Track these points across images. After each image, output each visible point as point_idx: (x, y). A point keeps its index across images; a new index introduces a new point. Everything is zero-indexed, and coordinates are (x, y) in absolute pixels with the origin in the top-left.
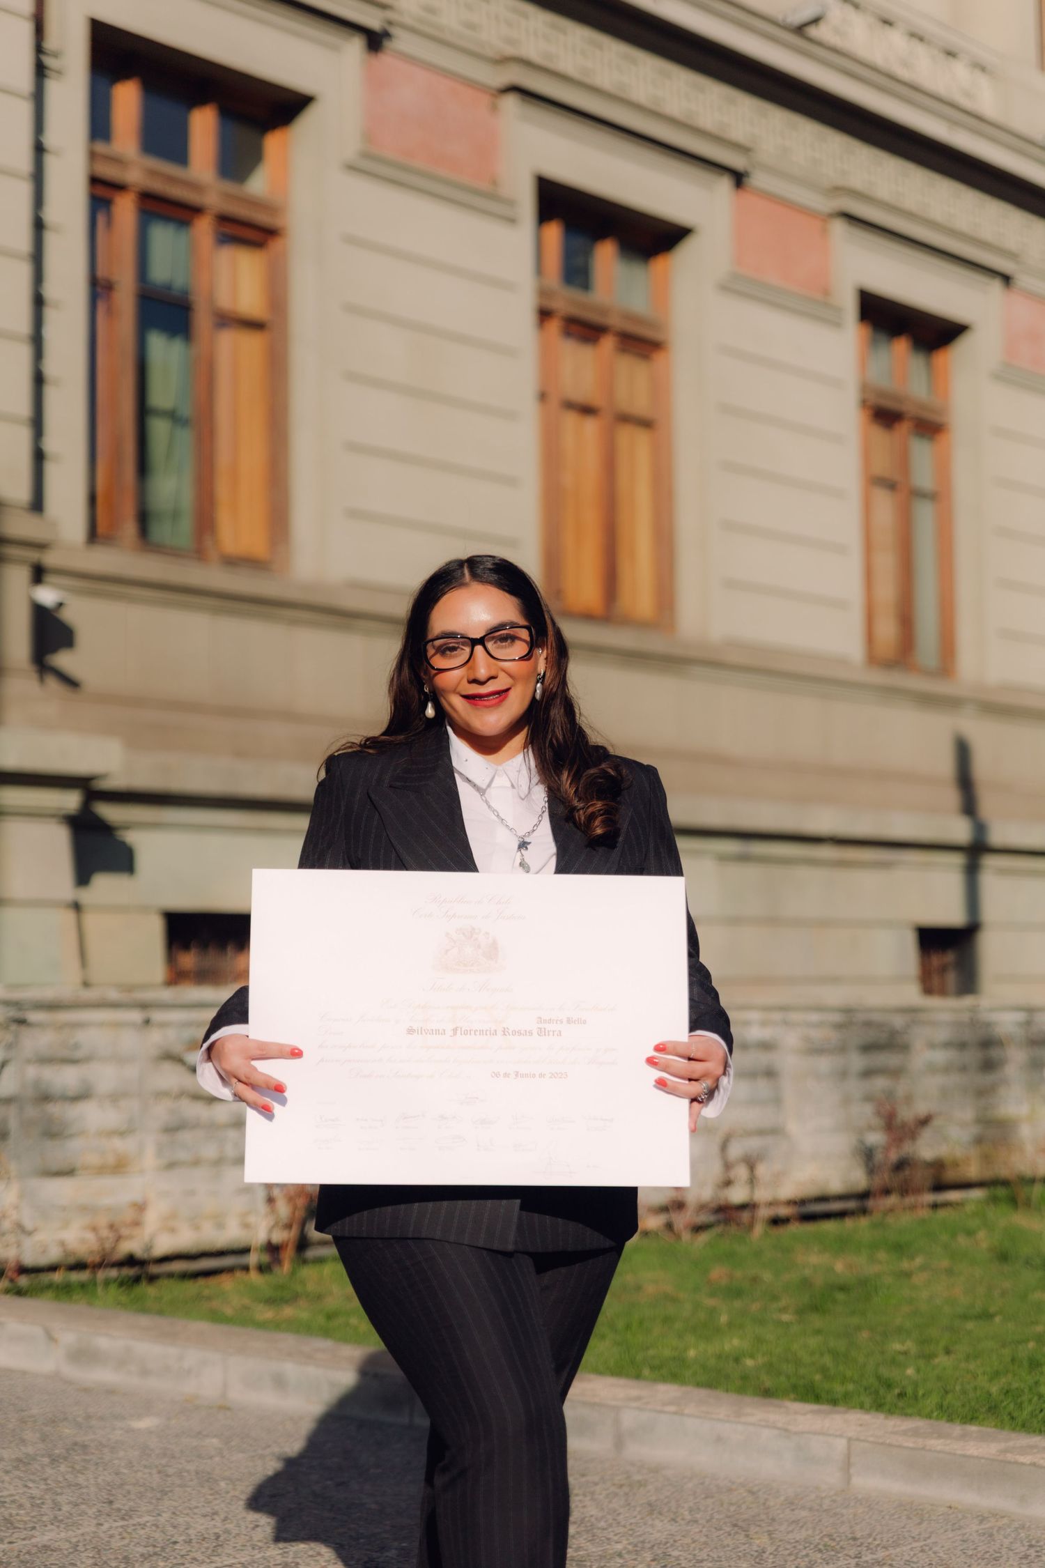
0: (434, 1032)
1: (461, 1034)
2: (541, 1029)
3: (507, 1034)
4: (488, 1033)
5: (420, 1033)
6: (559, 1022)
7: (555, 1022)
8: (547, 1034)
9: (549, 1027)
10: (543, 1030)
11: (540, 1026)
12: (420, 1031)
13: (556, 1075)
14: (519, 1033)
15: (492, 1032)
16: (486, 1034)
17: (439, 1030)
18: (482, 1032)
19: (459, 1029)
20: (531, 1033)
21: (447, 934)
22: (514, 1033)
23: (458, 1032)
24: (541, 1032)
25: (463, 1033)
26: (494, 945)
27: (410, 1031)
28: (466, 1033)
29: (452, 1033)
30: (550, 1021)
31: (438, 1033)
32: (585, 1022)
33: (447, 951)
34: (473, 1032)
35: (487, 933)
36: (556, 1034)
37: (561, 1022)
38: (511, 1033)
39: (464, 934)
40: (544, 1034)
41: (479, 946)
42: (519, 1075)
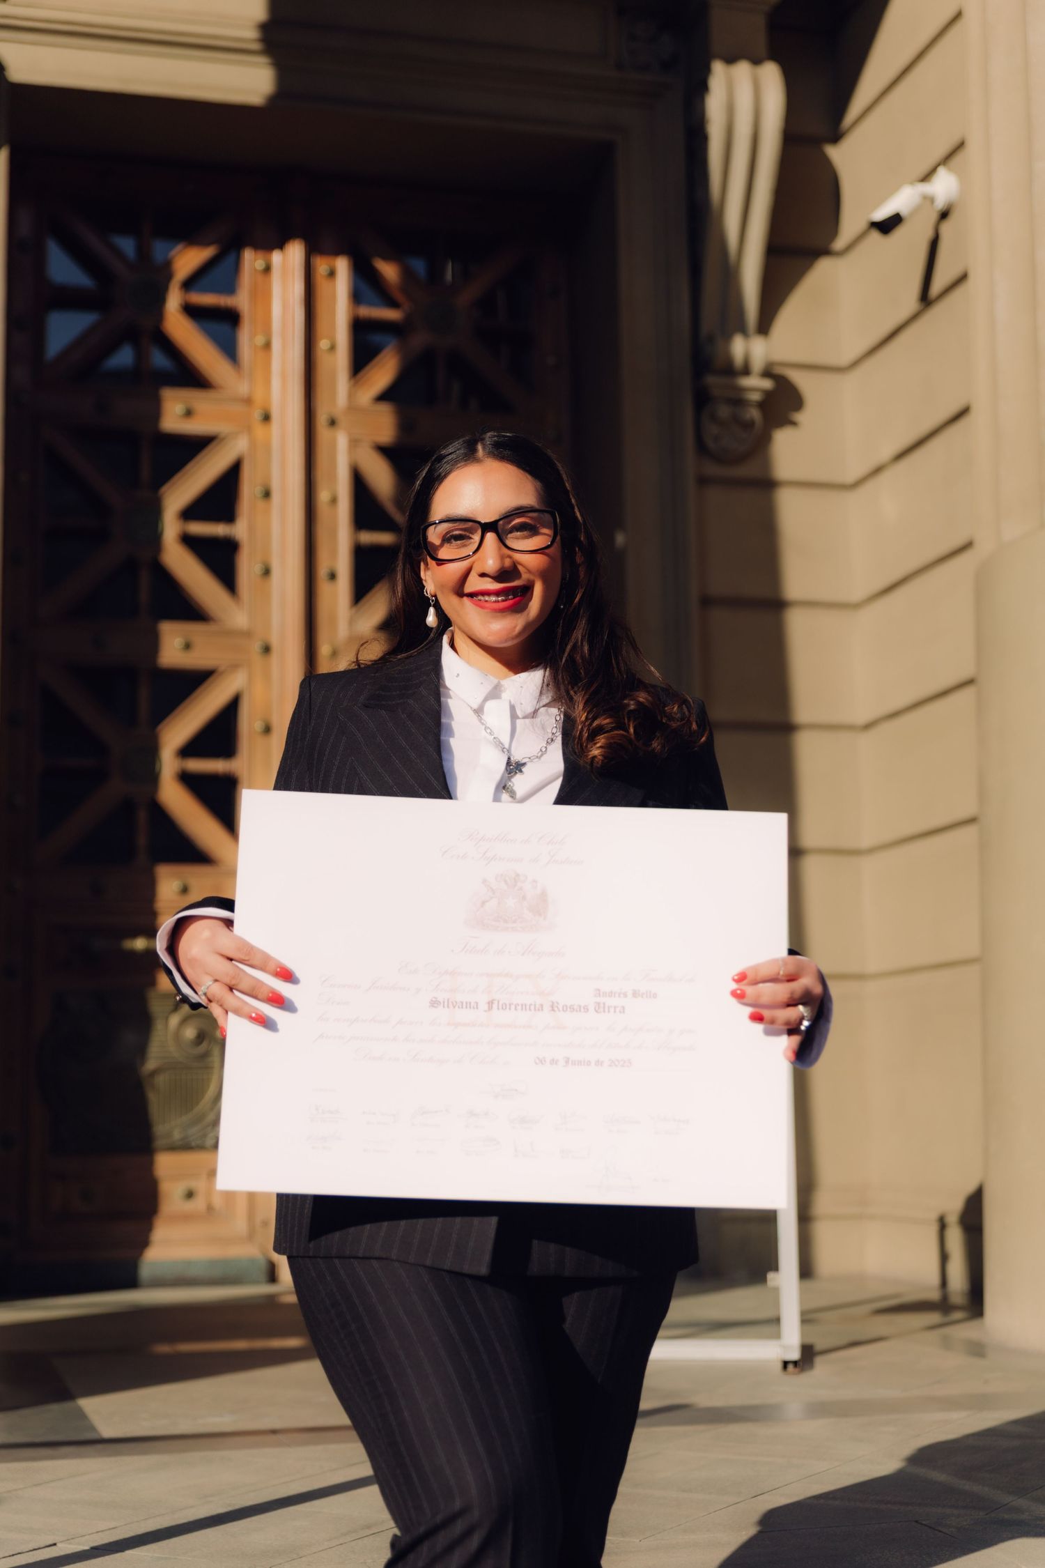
0: (464, 1006)
1: (498, 1009)
2: (599, 1004)
3: (555, 1008)
4: (532, 1007)
5: (446, 1005)
6: (622, 995)
7: (617, 995)
8: (606, 1010)
9: (610, 1002)
10: (602, 1005)
11: (598, 999)
12: (446, 1003)
13: (617, 1063)
14: (572, 1009)
15: (537, 1006)
16: (530, 1010)
17: (470, 1003)
18: (524, 1007)
19: (496, 1002)
20: (586, 1009)
21: (484, 881)
22: (565, 1008)
23: (495, 1006)
24: (599, 1008)
25: (500, 1007)
26: (543, 897)
27: (434, 1003)
28: (504, 1007)
29: (486, 1007)
30: (611, 994)
31: (468, 1006)
32: (655, 996)
33: (483, 903)
34: (513, 1007)
35: (535, 881)
36: (618, 1010)
37: (625, 995)
38: (561, 1009)
39: (505, 881)
40: (602, 1010)
41: (524, 898)
42: (570, 1062)
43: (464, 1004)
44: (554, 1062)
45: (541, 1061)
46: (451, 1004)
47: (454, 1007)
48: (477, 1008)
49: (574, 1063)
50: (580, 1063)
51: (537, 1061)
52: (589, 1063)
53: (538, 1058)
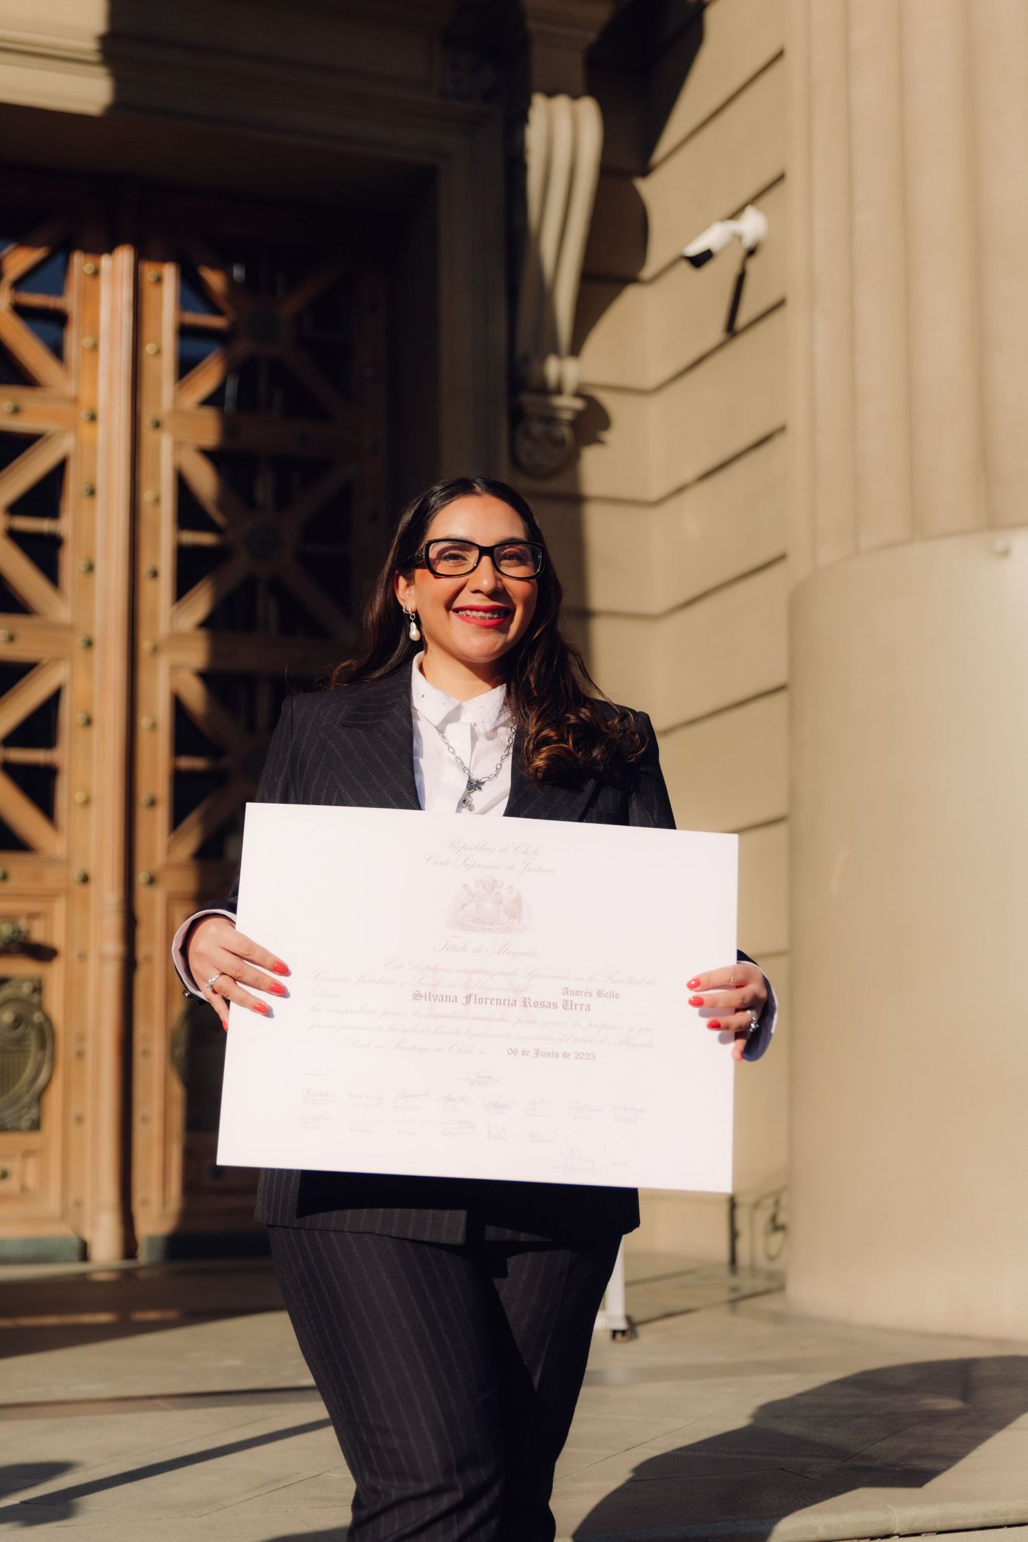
0: (445, 1000)
1: (475, 1003)
2: (566, 1001)
3: (528, 1005)
4: (506, 1002)
5: (428, 998)
6: (588, 995)
7: (583, 994)
8: (573, 1008)
9: (577, 1000)
10: (570, 1003)
11: (566, 997)
13: (582, 1056)
14: (542, 1005)
15: (511, 1002)
16: (504, 1005)
17: (450, 997)
18: (499, 1002)
19: (473, 996)
20: (555, 1006)
21: (465, 886)
22: (536, 1004)
23: (472, 1000)
24: (567, 1005)
25: (477, 1001)
26: (518, 902)
27: (417, 996)
28: (481, 1002)
29: (464, 1001)
30: (578, 993)
31: (448, 1000)
32: (617, 996)
33: (464, 906)
34: (489, 1001)
35: (511, 887)
36: (584, 1007)
37: (591, 994)
38: (532, 1004)
39: (484, 887)
40: (570, 1007)
41: (501, 902)
42: (540, 1053)
43: (445, 998)
44: (525, 1053)
45: (514, 1052)
46: (431, 997)
47: (435, 1000)
48: (456, 1001)
49: (543, 1055)
50: (548, 1055)
51: (510, 1051)
52: (557, 1055)
53: (511, 1049)
